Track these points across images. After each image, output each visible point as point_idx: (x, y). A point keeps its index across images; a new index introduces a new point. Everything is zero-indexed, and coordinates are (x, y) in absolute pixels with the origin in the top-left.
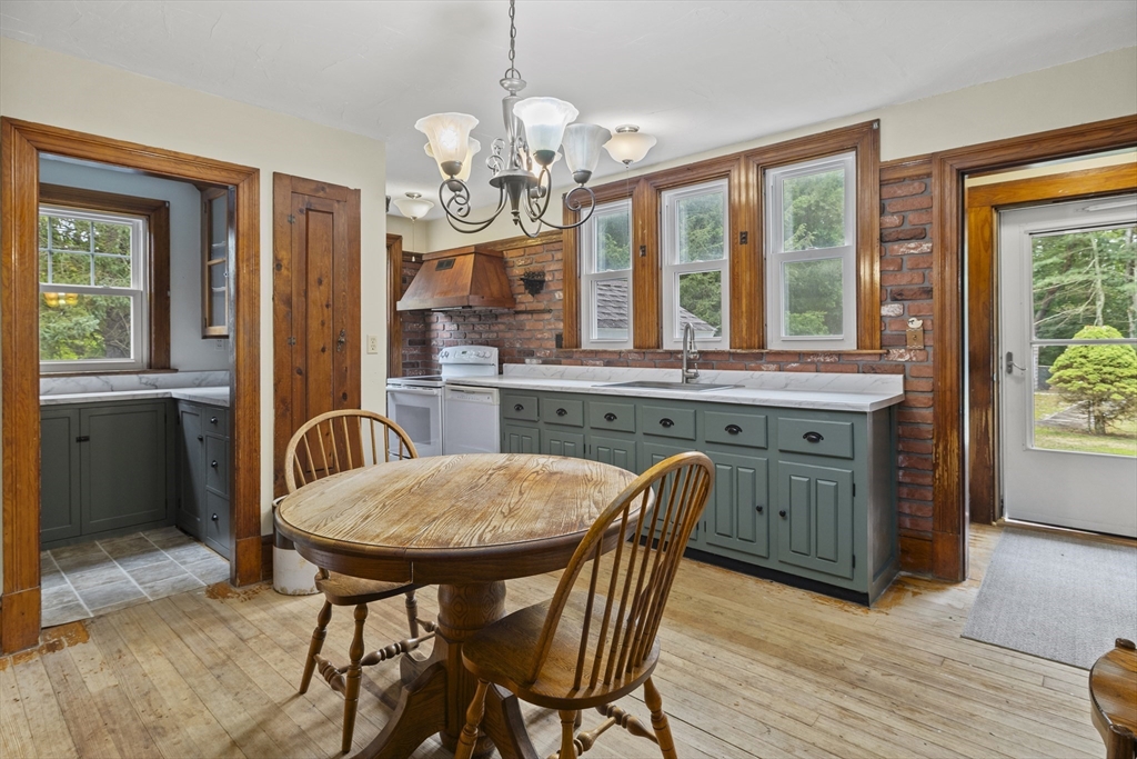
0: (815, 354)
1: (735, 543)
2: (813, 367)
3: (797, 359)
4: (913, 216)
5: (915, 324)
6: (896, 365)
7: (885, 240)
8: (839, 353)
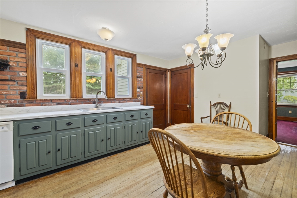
0: (126, 98)
1: (132, 142)
3: (123, 100)
4: (141, 74)
5: (141, 93)
6: (139, 100)
7: (137, 77)
8: (130, 98)
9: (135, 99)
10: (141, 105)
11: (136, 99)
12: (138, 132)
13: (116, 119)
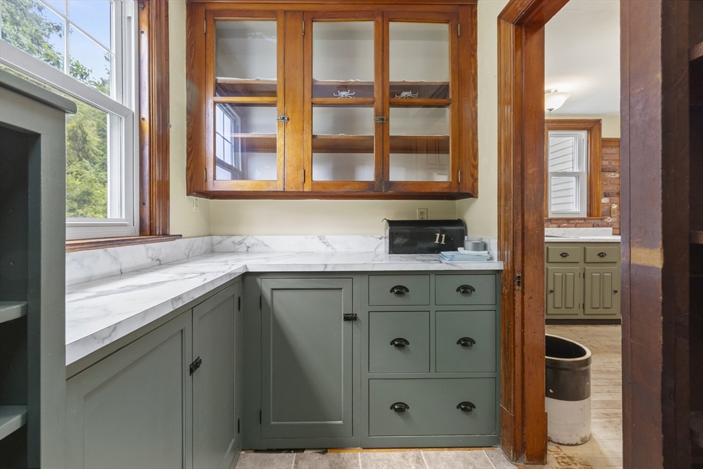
0: (574, 219)
1: (601, 311)
2: (574, 225)
3: (566, 222)
4: (613, 163)
5: (615, 207)
6: (608, 223)
7: (603, 171)
8: (584, 219)
9: (596, 221)
10: (613, 234)
11: (600, 221)
12: (616, 292)
13: (565, 256)
